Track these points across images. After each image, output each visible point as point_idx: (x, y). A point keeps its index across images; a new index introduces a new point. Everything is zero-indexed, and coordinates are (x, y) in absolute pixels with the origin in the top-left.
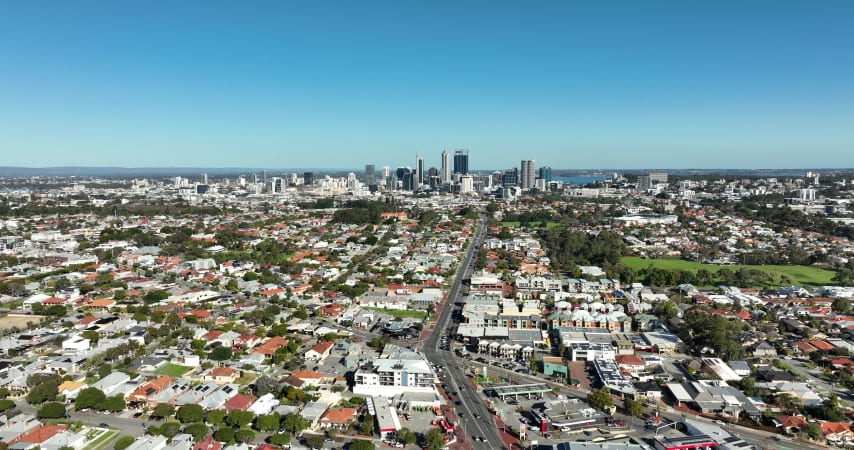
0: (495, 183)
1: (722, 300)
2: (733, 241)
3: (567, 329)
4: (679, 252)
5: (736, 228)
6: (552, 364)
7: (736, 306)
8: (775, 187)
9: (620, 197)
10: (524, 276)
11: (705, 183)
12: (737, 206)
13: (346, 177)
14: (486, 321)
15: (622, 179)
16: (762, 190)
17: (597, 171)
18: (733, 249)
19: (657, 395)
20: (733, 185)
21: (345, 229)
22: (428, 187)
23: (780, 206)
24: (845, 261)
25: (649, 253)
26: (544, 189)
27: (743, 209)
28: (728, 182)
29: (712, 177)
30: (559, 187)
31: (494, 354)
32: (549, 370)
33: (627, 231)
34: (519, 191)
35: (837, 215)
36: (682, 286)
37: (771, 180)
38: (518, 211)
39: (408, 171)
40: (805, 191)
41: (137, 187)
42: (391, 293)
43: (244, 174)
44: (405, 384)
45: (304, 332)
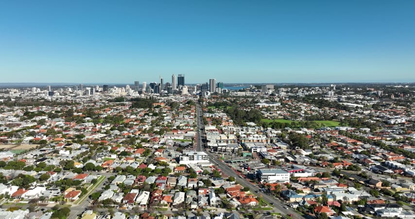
0: (197, 90)
1: (301, 132)
2: (303, 112)
3: (248, 143)
4: (283, 117)
5: (304, 107)
6: (246, 153)
7: (306, 134)
8: (318, 91)
9: (254, 95)
10: (225, 126)
11: (290, 89)
12: (304, 99)
13: (125, 87)
14: (217, 141)
15: (254, 87)
16: (313, 92)
17: (241, 84)
18: (303, 115)
19: (283, 160)
20: (301, 90)
21: (139, 110)
22: (166, 92)
23: (321, 98)
24: (344, 118)
25: (271, 117)
26: (220, 93)
27: (307, 99)
28: (299, 88)
29: (292, 86)
30: (227, 91)
31: (224, 152)
32: (245, 155)
33: (261, 109)
34: (209, 94)
35: (342, 102)
36: (286, 128)
37: (317, 88)
38: (213, 101)
39: (156, 84)
40: (330, 92)
41: (13, 93)
42: (175, 133)
43: (69, 86)
44: (198, 159)
45: (148, 147)
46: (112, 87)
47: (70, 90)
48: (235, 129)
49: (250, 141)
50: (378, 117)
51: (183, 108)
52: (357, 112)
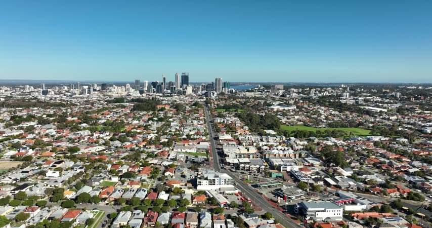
0: (203, 90)
1: (329, 143)
2: (323, 117)
3: (273, 158)
4: (302, 123)
5: (323, 111)
6: (275, 173)
7: (336, 145)
8: (332, 92)
9: (264, 96)
10: (240, 134)
11: (301, 90)
12: (318, 101)
13: (125, 86)
14: (236, 156)
15: (262, 88)
16: (326, 94)
17: (247, 83)
18: (325, 121)
20: (313, 91)
21: (141, 114)
22: (169, 91)
23: (337, 101)
24: (371, 125)
25: (290, 123)
26: (227, 93)
27: (322, 102)
28: (310, 89)
29: (302, 87)
30: (234, 91)
32: (274, 176)
33: (276, 113)
34: (216, 94)
35: (361, 105)
36: (311, 138)
37: (329, 89)
38: (222, 103)
39: (157, 83)
40: (344, 94)
41: (4, 91)
42: (186, 145)
43: (65, 84)
44: (220, 184)
45: (156, 164)
46: (111, 85)
47: (66, 88)
48: (253, 138)
49: (275, 155)
50: (408, 124)
51: (190, 111)
52: (381, 117)
